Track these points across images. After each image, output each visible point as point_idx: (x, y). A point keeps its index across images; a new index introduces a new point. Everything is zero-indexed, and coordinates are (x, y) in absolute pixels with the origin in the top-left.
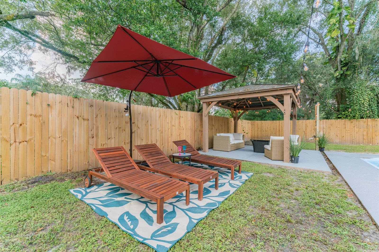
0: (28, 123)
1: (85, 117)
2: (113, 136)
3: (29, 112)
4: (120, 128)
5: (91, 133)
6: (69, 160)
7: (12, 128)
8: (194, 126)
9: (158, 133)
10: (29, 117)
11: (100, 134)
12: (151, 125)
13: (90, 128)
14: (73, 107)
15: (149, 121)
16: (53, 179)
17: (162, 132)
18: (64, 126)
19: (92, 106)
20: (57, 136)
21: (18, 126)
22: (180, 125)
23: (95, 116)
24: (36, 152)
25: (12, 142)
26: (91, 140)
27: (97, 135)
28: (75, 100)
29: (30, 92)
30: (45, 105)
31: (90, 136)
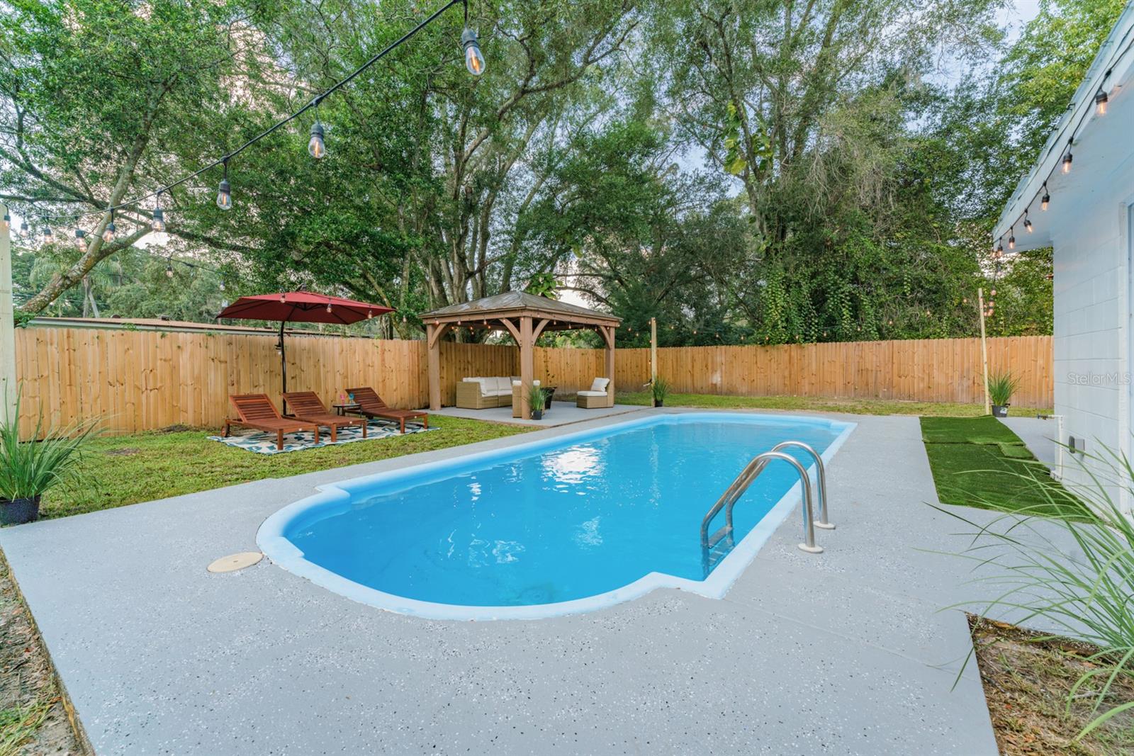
0: (158, 368)
1: (222, 359)
2: (261, 383)
3: (159, 357)
4: (271, 372)
5: (229, 379)
6: (203, 412)
7: (144, 374)
8: (418, 366)
9: (338, 377)
10: (159, 363)
11: (242, 380)
12: (324, 366)
13: (229, 372)
14: (207, 347)
15: (321, 360)
16: (188, 430)
17: (347, 377)
18: (196, 372)
19: (230, 344)
20: (189, 383)
21: (148, 372)
22: (383, 364)
23: (235, 357)
24: (167, 401)
25: (144, 389)
26: (230, 388)
27: (238, 382)
28: (209, 338)
29: (159, 334)
30: (175, 348)
31: (229, 382)
